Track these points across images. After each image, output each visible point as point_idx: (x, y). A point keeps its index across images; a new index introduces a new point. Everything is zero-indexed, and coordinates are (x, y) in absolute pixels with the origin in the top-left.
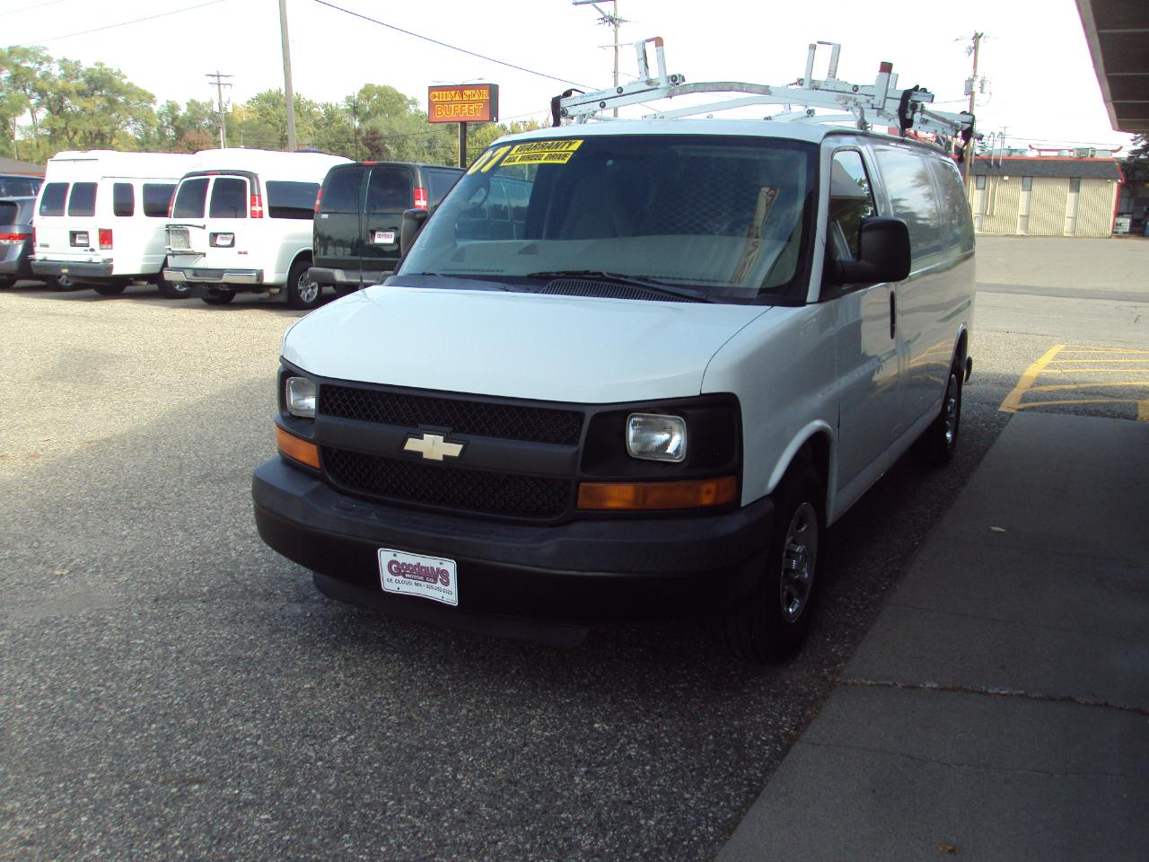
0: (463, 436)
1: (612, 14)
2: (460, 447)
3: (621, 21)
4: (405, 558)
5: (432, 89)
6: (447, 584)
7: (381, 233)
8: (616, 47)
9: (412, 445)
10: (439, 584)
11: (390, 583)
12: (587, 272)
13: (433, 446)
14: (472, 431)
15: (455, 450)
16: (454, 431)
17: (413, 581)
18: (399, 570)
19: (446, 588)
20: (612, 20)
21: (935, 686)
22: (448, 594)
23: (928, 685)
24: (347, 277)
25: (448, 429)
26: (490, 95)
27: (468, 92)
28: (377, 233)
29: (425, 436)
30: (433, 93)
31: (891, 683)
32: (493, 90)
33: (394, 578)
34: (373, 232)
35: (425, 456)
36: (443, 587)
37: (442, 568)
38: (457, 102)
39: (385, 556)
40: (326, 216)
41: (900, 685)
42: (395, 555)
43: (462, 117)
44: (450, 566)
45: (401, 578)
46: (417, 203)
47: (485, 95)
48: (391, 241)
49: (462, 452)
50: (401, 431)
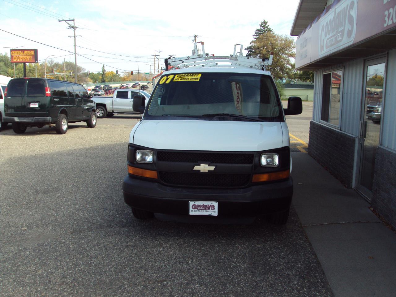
0: (215, 164)
1: (73, 25)
2: (214, 167)
3: (76, 28)
4: (198, 203)
5: (12, 50)
6: (214, 209)
7: (33, 103)
8: (75, 37)
9: (196, 168)
10: (210, 210)
11: (192, 212)
12: (223, 114)
13: (204, 168)
14: (218, 163)
15: (212, 168)
16: (211, 163)
17: (201, 210)
18: (195, 207)
19: (213, 211)
20: (73, 27)
21: (327, 223)
22: (214, 213)
23: (325, 224)
24: (19, 120)
25: (210, 162)
26: (35, 53)
27: (26, 52)
28: (31, 103)
29: (201, 165)
30: (12, 52)
31: (316, 224)
32: (36, 51)
33: (194, 210)
34: (30, 103)
35: (201, 171)
36: (212, 210)
37: (212, 205)
38: (22, 56)
39: (191, 203)
40: (9, 97)
41: (318, 224)
42: (195, 203)
43: (24, 61)
44: (215, 204)
45: (196, 210)
46: (47, 92)
47: (33, 53)
48: (37, 106)
49: (215, 169)
50: (192, 164)
